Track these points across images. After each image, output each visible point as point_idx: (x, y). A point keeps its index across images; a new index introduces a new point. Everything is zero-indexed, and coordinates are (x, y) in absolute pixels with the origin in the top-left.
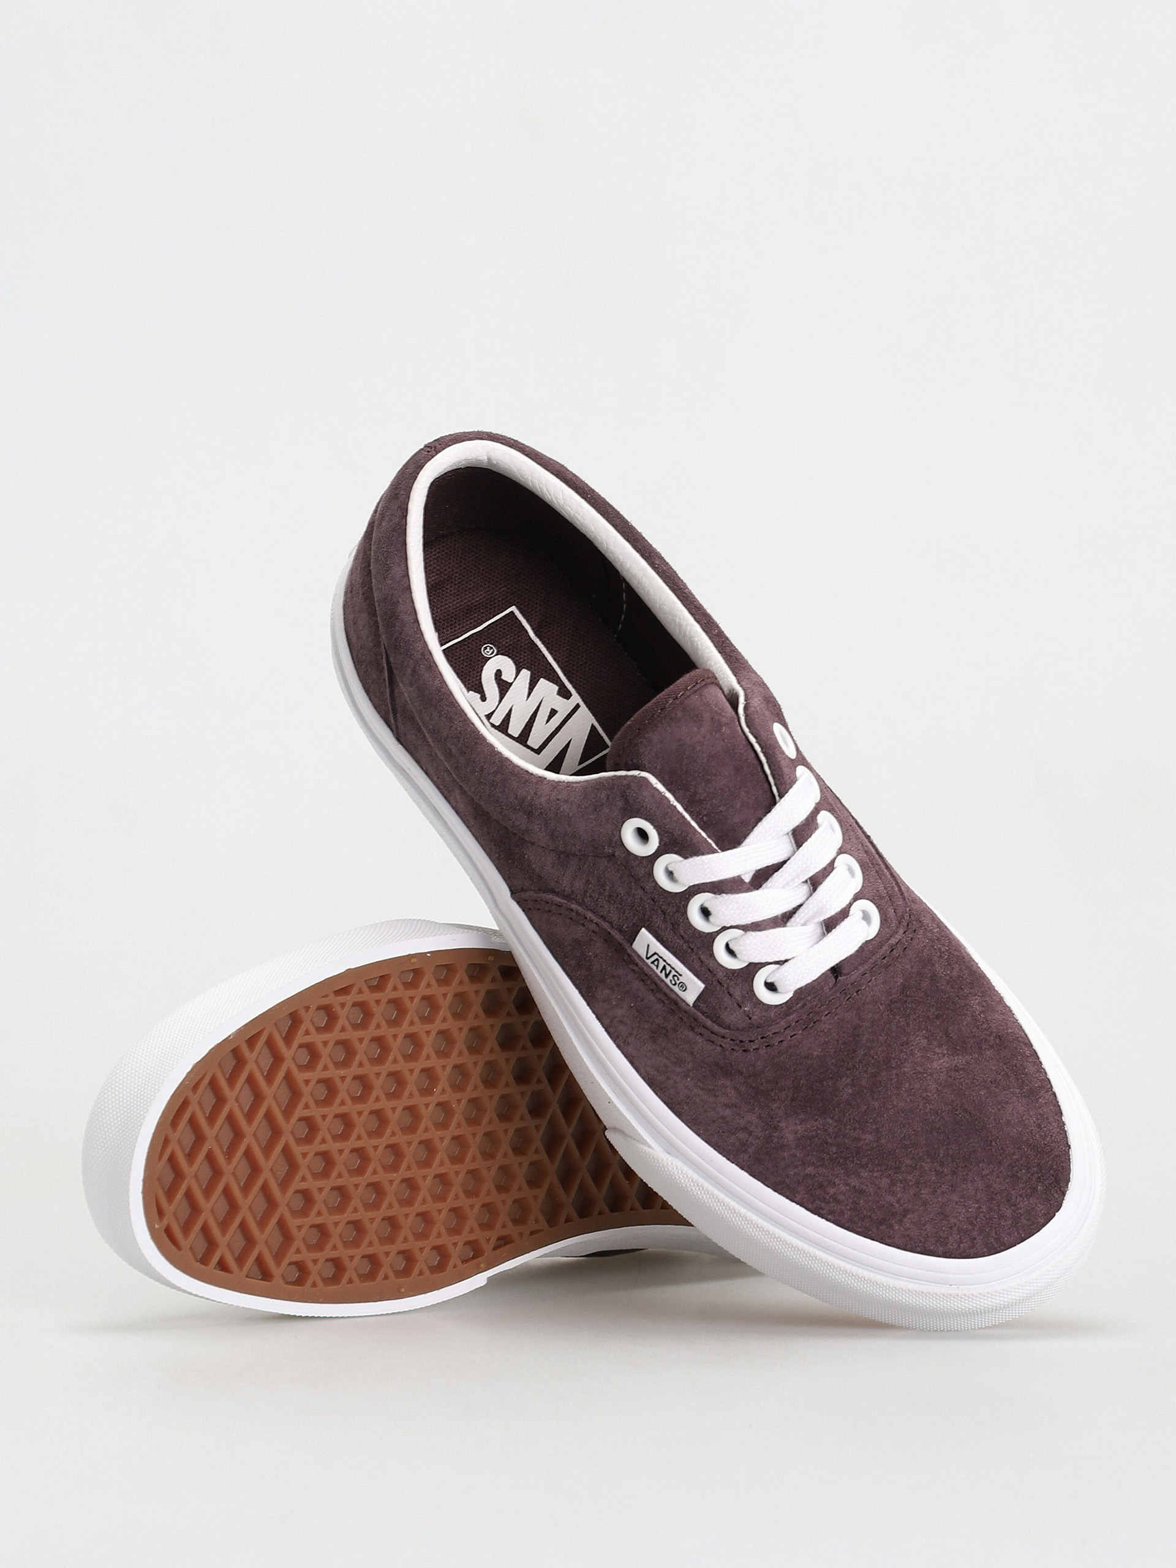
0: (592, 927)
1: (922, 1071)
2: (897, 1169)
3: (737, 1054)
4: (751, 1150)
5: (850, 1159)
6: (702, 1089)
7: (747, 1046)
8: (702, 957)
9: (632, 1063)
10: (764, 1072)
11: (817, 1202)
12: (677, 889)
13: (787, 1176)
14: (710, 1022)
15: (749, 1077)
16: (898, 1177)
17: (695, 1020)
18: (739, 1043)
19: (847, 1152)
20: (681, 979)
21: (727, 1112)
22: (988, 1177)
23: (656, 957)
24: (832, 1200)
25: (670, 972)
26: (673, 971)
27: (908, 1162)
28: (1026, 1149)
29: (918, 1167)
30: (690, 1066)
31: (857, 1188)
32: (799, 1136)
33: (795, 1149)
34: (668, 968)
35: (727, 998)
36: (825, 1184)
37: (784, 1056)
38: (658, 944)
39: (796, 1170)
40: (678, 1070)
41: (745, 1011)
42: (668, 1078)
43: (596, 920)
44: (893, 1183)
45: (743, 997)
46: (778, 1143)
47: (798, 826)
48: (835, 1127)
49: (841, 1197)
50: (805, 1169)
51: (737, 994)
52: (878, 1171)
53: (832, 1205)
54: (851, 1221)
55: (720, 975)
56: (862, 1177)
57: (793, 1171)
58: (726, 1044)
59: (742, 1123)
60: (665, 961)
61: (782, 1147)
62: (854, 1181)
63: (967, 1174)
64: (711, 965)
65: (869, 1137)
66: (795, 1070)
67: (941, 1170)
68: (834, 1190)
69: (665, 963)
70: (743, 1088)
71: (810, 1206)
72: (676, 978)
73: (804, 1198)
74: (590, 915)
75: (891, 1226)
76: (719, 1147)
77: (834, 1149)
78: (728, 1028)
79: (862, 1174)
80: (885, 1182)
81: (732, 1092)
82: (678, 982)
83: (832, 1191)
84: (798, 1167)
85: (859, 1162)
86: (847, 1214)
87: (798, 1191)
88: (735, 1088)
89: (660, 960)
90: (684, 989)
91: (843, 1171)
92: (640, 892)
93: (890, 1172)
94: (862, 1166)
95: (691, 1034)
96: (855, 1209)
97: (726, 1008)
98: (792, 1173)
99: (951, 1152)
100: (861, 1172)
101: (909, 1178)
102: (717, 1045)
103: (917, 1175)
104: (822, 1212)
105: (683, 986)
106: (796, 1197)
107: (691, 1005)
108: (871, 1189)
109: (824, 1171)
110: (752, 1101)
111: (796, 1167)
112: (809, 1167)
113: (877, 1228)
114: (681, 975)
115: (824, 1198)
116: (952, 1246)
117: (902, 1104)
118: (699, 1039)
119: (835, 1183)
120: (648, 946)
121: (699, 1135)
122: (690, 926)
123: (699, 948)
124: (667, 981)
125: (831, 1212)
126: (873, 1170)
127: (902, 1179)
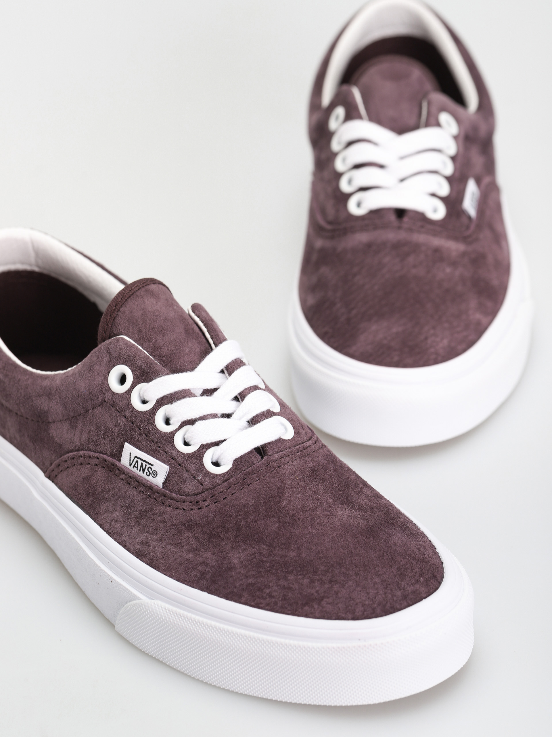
0: (93, 461)
1: (330, 514)
2: (315, 572)
3: (196, 511)
4: (208, 577)
5: (280, 569)
6: (172, 545)
7: (201, 504)
8: (167, 450)
9: (124, 547)
10: (214, 520)
11: (257, 599)
12: (147, 407)
13: (235, 587)
14: (174, 494)
15: (204, 526)
16: (316, 577)
17: (165, 496)
18: (196, 504)
19: (278, 565)
20: (154, 468)
21: (191, 555)
22: (383, 575)
23: (136, 459)
24: (268, 597)
25: (146, 465)
26: (147, 464)
27: (323, 568)
28: (409, 559)
29: (330, 571)
30: (163, 532)
31: (286, 586)
32: (242, 560)
33: (240, 569)
34: (144, 464)
35: (185, 474)
36: (263, 587)
37: (228, 506)
38: (137, 450)
39: (241, 582)
40: (156, 537)
41: (198, 480)
42: (149, 546)
43: (96, 455)
44: (312, 581)
45: (197, 470)
46: (227, 567)
47: (230, 363)
48: (267, 550)
49: (274, 594)
50: (248, 580)
51: (192, 469)
52: (300, 575)
53: (268, 600)
54: (282, 607)
55: (180, 459)
56: (289, 580)
57: (239, 583)
58: (186, 506)
59: (201, 560)
60: (141, 460)
61: (230, 569)
62: (282, 583)
63: (367, 575)
64: (173, 453)
65: (292, 554)
66: (237, 516)
67: (347, 573)
68: (269, 590)
69: (142, 462)
70: (200, 536)
71: (252, 604)
72: (150, 469)
73: (247, 599)
74: (92, 454)
75: (312, 607)
76: (186, 581)
77: (268, 565)
78: (188, 495)
79: (289, 578)
80: (306, 581)
81: (193, 541)
82: (151, 472)
83: (267, 591)
84: (242, 580)
85: (286, 571)
86: (280, 604)
87: (243, 595)
88: (196, 538)
89: (139, 460)
90: (155, 475)
91: (275, 578)
92: (124, 420)
93: (309, 575)
94: (288, 573)
95: (162, 508)
96: (285, 599)
97: (185, 481)
98: (238, 585)
99: (354, 562)
100: (289, 576)
101: (324, 578)
102: (181, 509)
103: (330, 576)
104: (261, 606)
105: (155, 474)
106: (241, 600)
107: (162, 487)
108: (296, 586)
109: (261, 579)
110: (207, 543)
111: (241, 580)
112: (250, 578)
113: (302, 608)
114: (152, 465)
115: (262, 597)
116: (358, 613)
117: (315, 531)
118: (169, 509)
119: (269, 585)
120: (130, 453)
121: (171, 577)
122: (157, 430)
123: (164, 444)
124: (144, 476)
125: (268, 605)
126: (297, 574)
127: (319, 579)
